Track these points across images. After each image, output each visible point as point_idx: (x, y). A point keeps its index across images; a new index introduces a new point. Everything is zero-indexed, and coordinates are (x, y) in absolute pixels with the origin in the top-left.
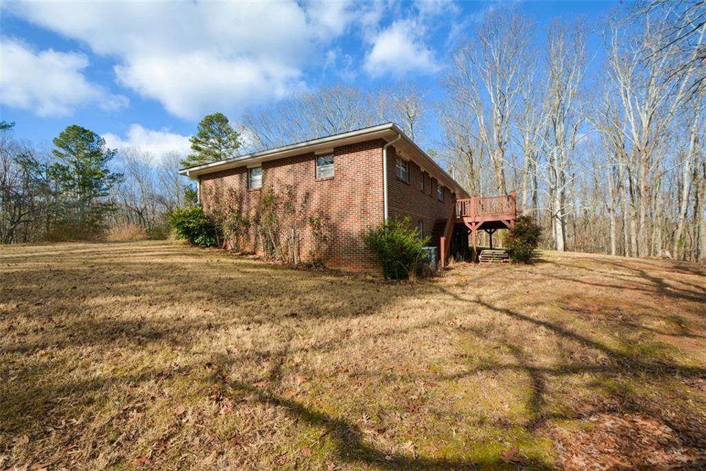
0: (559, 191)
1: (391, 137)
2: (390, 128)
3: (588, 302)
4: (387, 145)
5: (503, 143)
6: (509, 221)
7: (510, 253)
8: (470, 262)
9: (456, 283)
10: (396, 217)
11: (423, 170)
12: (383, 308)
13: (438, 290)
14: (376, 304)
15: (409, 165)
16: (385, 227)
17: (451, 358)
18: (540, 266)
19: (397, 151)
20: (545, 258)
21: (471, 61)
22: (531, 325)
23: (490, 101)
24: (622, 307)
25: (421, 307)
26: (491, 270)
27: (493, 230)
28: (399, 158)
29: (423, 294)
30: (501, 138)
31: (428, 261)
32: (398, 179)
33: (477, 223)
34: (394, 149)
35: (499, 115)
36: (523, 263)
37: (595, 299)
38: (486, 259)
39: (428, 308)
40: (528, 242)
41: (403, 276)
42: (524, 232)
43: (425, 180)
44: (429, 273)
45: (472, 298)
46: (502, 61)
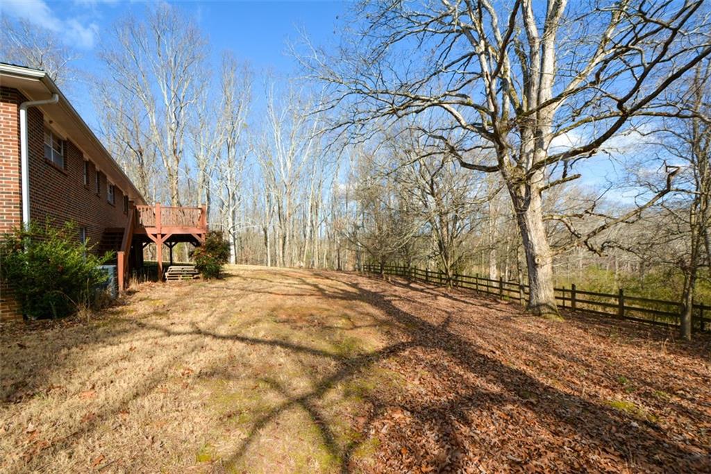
0: (231, 209)
1: (37, 94)
2: (40, 78)
3: (290, 312)
4: (29, 103)
5: (178, 151)
6: (200, 235)
7: (201, 268)
8: (155, 282)
9: (152, 310)
10: (48, 222)
11: (86, 157)
12: (53, 380)
13: (135, 326)
14: (31, 372)
15: (65, 146)
16: (23, 236)
17: (218, 426)
18: (232, 281)
19: (46, 118)
20: (230, 272)
21: (140, 46)
22: (267, 348)
23: (164, 101)
24: (314, 312)
25: (123, 359)
26: (186, 289)
27: (173, 243)
28: (49, 132)
29: (114, 336)
30: (176, 145)
31: (105, 285)
32: (47, 162)
33: (163, 236)
34: (41, 115)
35: (174, 120)
36: (214, 279)
37: (293, 308)
38: (174, 276)
39: (138, 356)
40: (220, 257)
41: (65, 311)
42: (216, 247)
43: (90, 173)
44: (106, 301)
45: (188, 328)
46: (177, 64)
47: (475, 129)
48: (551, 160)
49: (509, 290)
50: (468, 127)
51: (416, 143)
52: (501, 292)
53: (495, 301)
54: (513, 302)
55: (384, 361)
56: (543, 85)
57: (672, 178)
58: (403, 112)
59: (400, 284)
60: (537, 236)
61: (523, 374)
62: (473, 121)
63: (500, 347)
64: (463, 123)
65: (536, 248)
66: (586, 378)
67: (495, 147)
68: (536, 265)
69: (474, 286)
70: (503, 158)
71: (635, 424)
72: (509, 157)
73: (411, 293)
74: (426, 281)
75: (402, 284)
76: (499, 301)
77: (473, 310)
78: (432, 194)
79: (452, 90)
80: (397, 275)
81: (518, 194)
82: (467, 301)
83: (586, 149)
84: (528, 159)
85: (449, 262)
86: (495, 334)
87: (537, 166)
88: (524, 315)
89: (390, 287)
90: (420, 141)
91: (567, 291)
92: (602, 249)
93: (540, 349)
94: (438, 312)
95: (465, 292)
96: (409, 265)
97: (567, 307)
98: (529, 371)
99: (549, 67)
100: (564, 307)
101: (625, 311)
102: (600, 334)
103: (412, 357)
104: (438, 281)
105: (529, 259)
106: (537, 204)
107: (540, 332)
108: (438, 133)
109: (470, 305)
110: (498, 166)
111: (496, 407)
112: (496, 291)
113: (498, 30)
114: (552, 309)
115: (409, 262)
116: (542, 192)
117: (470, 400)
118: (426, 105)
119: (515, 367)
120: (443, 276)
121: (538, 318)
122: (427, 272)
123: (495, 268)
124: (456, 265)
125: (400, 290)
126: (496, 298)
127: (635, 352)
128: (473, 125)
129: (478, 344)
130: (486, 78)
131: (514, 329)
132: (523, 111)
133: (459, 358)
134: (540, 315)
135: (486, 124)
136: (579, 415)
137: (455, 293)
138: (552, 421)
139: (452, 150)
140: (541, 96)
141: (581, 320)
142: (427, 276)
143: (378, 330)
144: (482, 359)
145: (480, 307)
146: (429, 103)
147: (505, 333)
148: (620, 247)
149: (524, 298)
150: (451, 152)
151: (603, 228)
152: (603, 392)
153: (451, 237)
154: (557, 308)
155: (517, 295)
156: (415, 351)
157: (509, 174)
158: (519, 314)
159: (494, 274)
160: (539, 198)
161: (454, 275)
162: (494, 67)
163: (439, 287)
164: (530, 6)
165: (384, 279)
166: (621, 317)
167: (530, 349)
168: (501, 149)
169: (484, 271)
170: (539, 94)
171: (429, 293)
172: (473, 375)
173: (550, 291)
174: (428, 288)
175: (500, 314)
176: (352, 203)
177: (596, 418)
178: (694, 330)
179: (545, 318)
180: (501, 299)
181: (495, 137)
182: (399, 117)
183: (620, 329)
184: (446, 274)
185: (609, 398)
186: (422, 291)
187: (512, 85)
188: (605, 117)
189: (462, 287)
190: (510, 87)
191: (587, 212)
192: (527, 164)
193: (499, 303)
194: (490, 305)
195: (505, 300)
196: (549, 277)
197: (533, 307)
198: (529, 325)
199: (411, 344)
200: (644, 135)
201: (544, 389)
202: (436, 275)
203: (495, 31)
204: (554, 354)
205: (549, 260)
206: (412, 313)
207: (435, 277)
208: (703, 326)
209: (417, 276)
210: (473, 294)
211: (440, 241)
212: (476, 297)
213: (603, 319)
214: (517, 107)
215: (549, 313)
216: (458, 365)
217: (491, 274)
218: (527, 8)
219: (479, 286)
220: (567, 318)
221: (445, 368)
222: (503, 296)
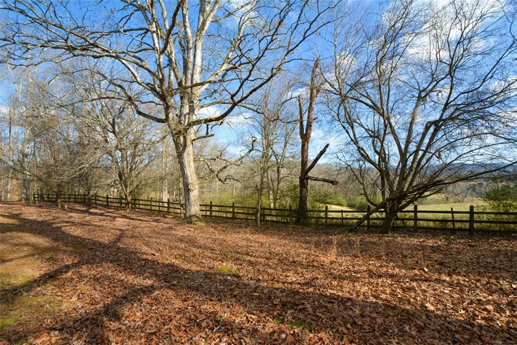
47: (148, 88)
48: (198, 122)
49: (175, 208)
50: (143, 84)
51: (97, 86)
52: (168, 210)
53: (164, 216)
54: (177, 216)
55: (39, 289)
56: (195, 72)
57: (254, 143)
58: (80, 52)
59: (78, 210)
60: (190, 171)
61: (172, 265)
62: (148, 81)
63: (159, 250)
64: (139, 80)
65: (190, 179)
66: (210, 258)
67: (164, 105)
68: (190, 190)
69: (149, 207)
70: (168, 114)
71: (229, 278)
72: (173, 114)
73: (88, 218)
74: (107, 206)
75: (81, 211)
76: (167, 216)
77: (145, 225)
78: (114, 132)
79: (131, 51)
80: (76, 202)
81: (178, 141)
82: (142, 219)
83: (217, 119)
84: (185, 119)
85: (128, 189)
86: (158, 240)
87: (190, 125)
88: (181, 224)
89: (65, 214)
90: (102, 85)
91: (208, 205)
92: (226, 180)
93: (187, 246)
94: (112, 231)
95: (141, 213)
96: (89, 193)
97: (208, 216)
98: (176, 262)
99: (199, 61)
100: (206, 216)
101: (235, 214)
102: (223, 229)
103: (74, 277)
104: (119, 205)
105: (185, 186)
106: (190, 149)
107: (190, 234)
108: (119, 83)
109: (144, 222)
110: (165, 119)
111: (145, 297)
112: (166, 210)
113: (167, 20)
114: (199, 218)
115: (89, 190)
116: (194, 142)
117: (125, 298)
118: (104, 54)
119: (167, 262)
120: (124, 201)
121: (190, 225)
122: (107, 198)
123: (167, 193)
124: (134, 191)
125: (76, 217)
126: (164, 214)
127: (236, 236)
128: (148, 84)
129: (143, 251)
130: (156, 52)
131: (173, 234)
132: (182, 85)
133: (123, 266)
134: (191, 223)
135: (156, 86)
136: (202, 282)
137: (133, 214)
138: (184, 293)
139: (130, 99)
140: (193, 79)
141: (214, 222)
142: (107, 201)
143: (37, 259)
144: (143, 262)
145: (151, 223)
146: (107, 54)
147: (165, 239)
148: (234, 179)
149: (183, 213)
150: (128, 100)
151: (225, 167)
152: (217, 263)
153: (130, 169)
154: (201, 217)
155: (179, 211)
156: (80, 270)
157: (173, 126)
158: (179, 224)
159: (165, 197)
160: (191, 146)
161: (132, 199)
162: (162, 46)
163: (118, 210)
164: (187, 14)
165: (60, 207)
166: (234, 218)
167: (180, 247)
168: (167, 108)
169: (159, 195)
170: (192, 76)
171: (108, 216)
172: (133, 277)
173: (197, 206)
174: (108, 212)
175: (165, 226)
176: (16, 129)
177: (210, 281)
178: (261, 221)
179: (194, 224)
180: (168, 215)
181: (163, 98)
182: (75, 56)
183: (232, 225)
184: (126, 199)
185: (219, 267)
186: (102, 214)
187: (176, 64)
188: (227, 103)
189: (139, 208)
190: (174, 65)
191: (218, 158)
192: (185, 121)
193: (167, 218)
194: (159, 220)
195: (171, 215)
196: (197, 198)
197: (187, 218)
198: (184, 230)
199: (75, 265)
200: (245, 119)
201: (184, 272)
202: (117, 201)
203: (164, 21)
204: (195, 247)
205: (197, 187)
206: (84, 235)
207: (116, 202)
208: (264, 218)
209: (98, 202)
210: (147, 213)
211: (120, 172)
212: (150, 215)
213: (224, 220)
214: (179, 81)
215: (197, 221)
216: (121, 272)
217: (164, 197)
218: (186, 15)
219: (153, 207)
220: (207, 222)
221: (108, 278)
222: (170, 212)
